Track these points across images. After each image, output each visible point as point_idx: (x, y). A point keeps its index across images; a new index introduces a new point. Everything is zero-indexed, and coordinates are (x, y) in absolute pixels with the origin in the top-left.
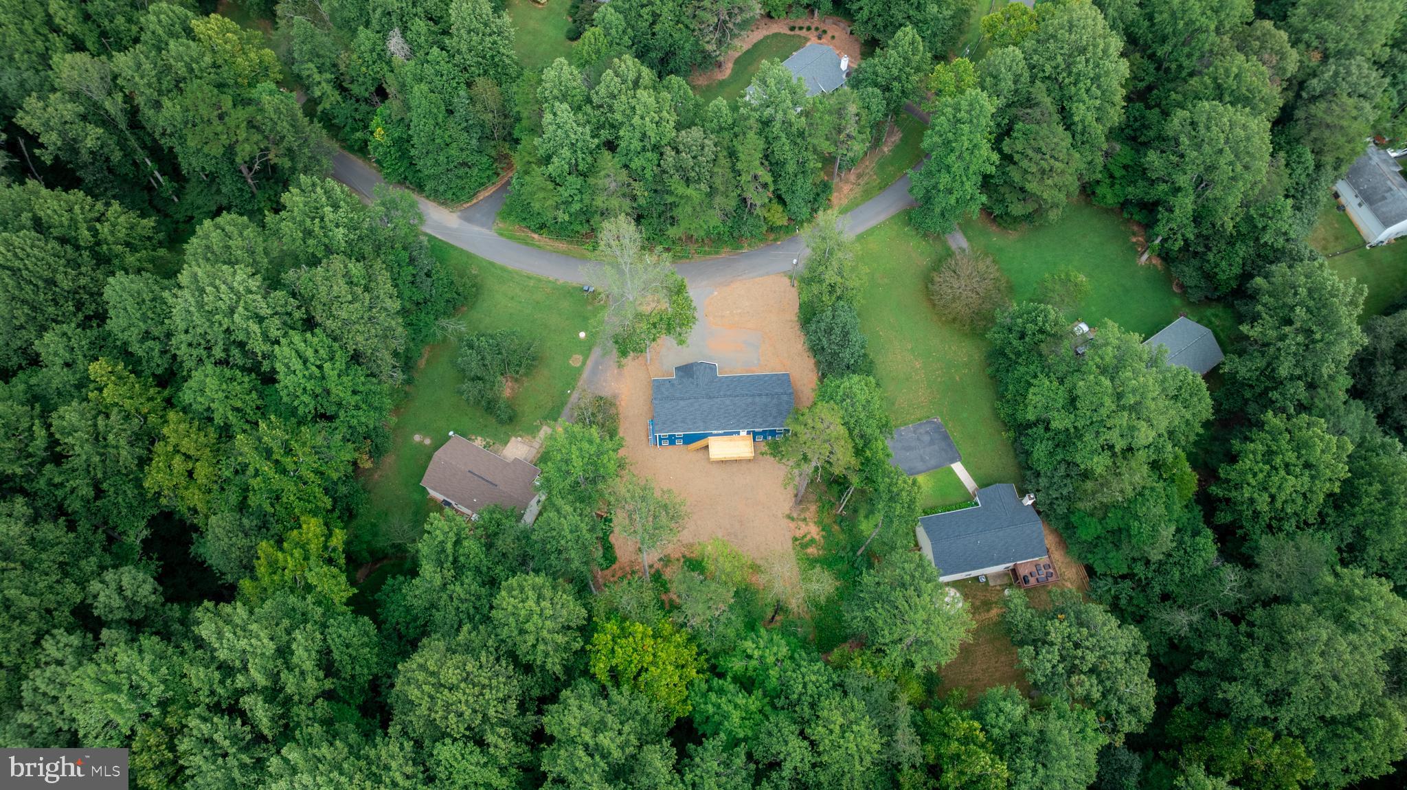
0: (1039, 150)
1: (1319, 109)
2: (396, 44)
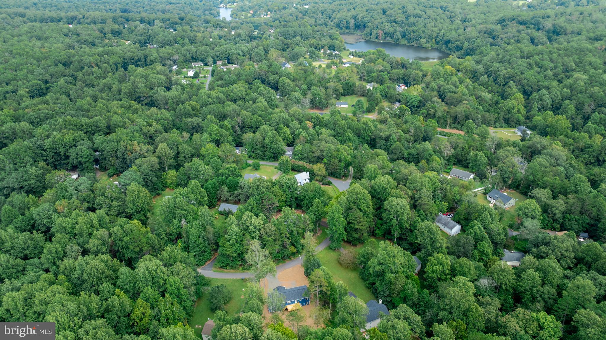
0: (356, 218)
1: (420, 201)
2: (183, 223)
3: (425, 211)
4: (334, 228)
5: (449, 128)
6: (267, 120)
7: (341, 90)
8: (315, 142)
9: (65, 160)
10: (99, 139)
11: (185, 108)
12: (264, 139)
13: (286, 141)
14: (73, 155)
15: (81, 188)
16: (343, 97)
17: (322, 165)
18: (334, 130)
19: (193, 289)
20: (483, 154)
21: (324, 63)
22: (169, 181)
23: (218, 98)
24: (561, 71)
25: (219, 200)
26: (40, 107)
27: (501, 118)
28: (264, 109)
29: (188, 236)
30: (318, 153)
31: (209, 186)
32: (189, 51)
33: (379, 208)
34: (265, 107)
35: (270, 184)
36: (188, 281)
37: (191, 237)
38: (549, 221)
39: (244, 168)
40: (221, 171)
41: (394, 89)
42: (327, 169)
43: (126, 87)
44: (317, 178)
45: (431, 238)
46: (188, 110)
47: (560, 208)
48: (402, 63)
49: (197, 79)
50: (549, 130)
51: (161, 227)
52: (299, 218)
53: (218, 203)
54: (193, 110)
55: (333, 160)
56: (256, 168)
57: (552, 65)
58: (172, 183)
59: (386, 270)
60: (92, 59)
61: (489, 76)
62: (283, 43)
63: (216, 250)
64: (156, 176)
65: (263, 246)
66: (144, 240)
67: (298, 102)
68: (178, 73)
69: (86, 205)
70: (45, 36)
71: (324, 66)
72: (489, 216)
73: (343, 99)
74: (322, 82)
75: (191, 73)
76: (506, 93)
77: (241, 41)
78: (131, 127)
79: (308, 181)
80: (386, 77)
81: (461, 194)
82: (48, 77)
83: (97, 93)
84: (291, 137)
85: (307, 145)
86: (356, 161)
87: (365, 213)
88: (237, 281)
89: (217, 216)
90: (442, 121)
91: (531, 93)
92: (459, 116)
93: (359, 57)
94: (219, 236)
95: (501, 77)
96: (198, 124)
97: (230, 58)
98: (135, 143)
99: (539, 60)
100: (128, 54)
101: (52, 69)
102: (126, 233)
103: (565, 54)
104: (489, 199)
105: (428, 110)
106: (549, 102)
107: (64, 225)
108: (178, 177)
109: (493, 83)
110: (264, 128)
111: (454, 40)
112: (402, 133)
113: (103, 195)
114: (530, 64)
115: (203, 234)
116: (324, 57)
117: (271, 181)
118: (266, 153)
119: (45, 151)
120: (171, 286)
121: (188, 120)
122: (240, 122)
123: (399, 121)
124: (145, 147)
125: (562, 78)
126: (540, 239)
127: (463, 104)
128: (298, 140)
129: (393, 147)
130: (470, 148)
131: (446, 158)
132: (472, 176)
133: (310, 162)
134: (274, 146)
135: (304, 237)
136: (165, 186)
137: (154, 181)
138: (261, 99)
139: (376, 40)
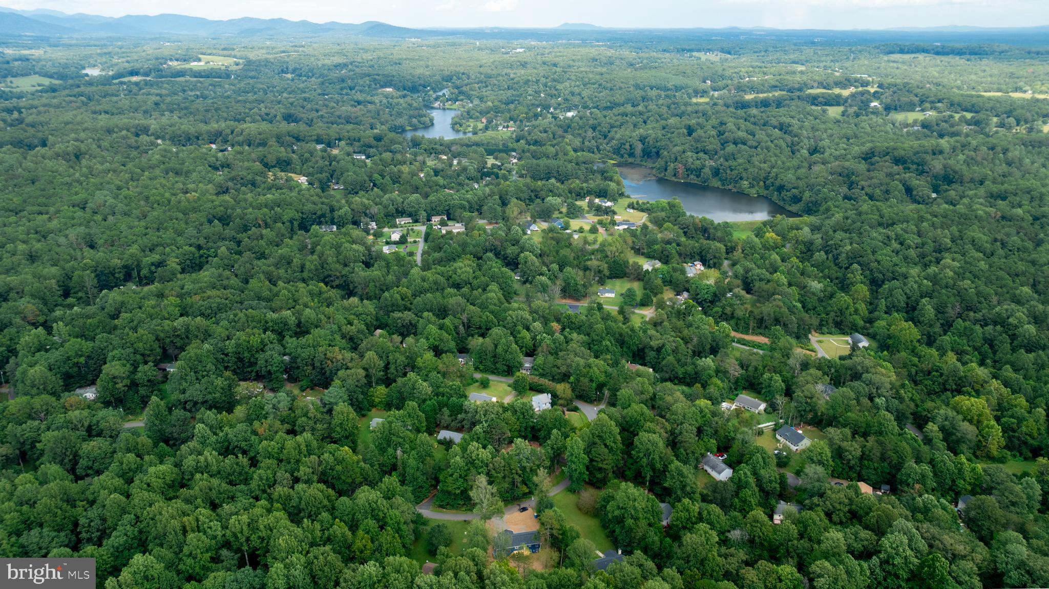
0: (600, 455)
2: (399, 452)
3: (685, 450)
4: (573, 466)
5: (753, 334)
6: (501, 321)
7: (607, 272)
8: (561, 354)
9: (248, 367)
10: (291, 342)
11: (392, 297)
12: (496, 346)
13: (524, 349)
14: (261, 363)
15: (281, 405)
16: (610, 280)
17: (568, 386)
18: (588, 335)
19: (412, 526)
20: (780, 379)
21: (586, 222)
22: (377, 400)
23: (436, 283)
24: (931, 250)
25: (438, 426)
26: (209, 293)
27: (831, 321)
28: (497, 302)
29: (404, 468)
30: (563, 369)
31: (428, 409)
32: (392, 201)
33: (629, 444)
34: (499, 299)
35: (501, 410)
36: (409, 517)
37: (408, 470)
38: (844, 469)
39: (469, 385)
40: (441, 390)
41: (683, 272)
42: (573, 390)
43: (312, 261)
44: (561, 402)
45: (682, 482)
46: (396, 300)
47: (854, 453)
48: (703, 226)
49: (403, 246)
50: (890, 342)
51: (374, 456)
52: (533, 453)
53: (436, 429)
54: (403, 299)
55: (582, 379)
56: (485, 385)
57: (919, 240)
58: (380, 402)
59: (626, 515)
60: (259, 214)
61: (827, 253)
62: (529, 189)
63: (435, 487)
64: (362, 393)
65: (490, 483)
66: (358, 470)
67: (544, 289)
68: (377, 235)
69: (287, 426)
70: (185, 169)
71: (587, 227)
72: (761, 460)
73: (610, 284)
74: (581, 258)
75: (396, 237)
76: (848, 282)
77: (467, 181)
78: (329, 326)
79: (549, 406)
80: (674, 251)
81: (736, 430)
82: (202, 241)
83: (272, 268)
84: (531, 344)
85: (551, 358)
86: (612, 382)
87: (611, 450)
88: (459, 522)
89: (436, 445)
90: (742, 323)
91: (883, 282)
92: (766, 318)
93: (642, 210)
94: (440, 469)
95: (844, 255)
96: (410, 322)
97: (451, 211)
98: (337, 349)
99: (901, 232)
100: (309, 207)
101: (207, 229)
102: (339, 461)
103: (942, 222)
104: (778, 437)
105: (723, 308)
106: (902, 299)
107: (270, 449)
108: (388, 395)
109: (832, 265)
110: (496, 331)
111: (790, 186)
112: (681, 342)
113: (306, 415)
114: (888, 237)
115: (421, 466)
116: (588, 212)
117: (502, 406)
118: (498, 365)
119: (227, 355)
120: (391, 519)
121: (397, 315)
122: (466, 321)
123: (680, 323)
124: (348, 355)
125: (931, 262)
126: (816, 489)
127: (775, 300)
128: (540, 349)
129: (664, 362)
130: (764, 367)
131: (733, 380)
132: (763, 406)
133: (553, 379)
134: (509, 357)
135: (537, 475)
136: (372, 405)
137: (360, 400)
138: (494, 287)
139: (673, 179)
